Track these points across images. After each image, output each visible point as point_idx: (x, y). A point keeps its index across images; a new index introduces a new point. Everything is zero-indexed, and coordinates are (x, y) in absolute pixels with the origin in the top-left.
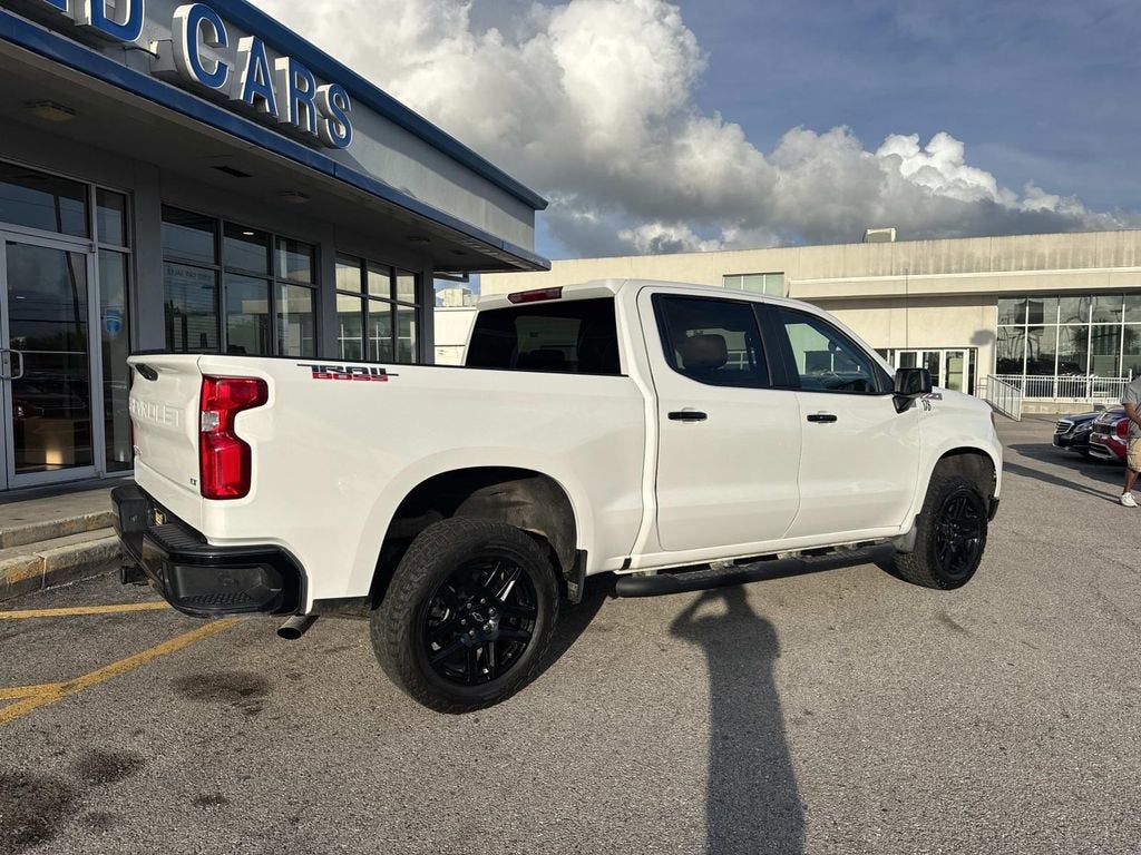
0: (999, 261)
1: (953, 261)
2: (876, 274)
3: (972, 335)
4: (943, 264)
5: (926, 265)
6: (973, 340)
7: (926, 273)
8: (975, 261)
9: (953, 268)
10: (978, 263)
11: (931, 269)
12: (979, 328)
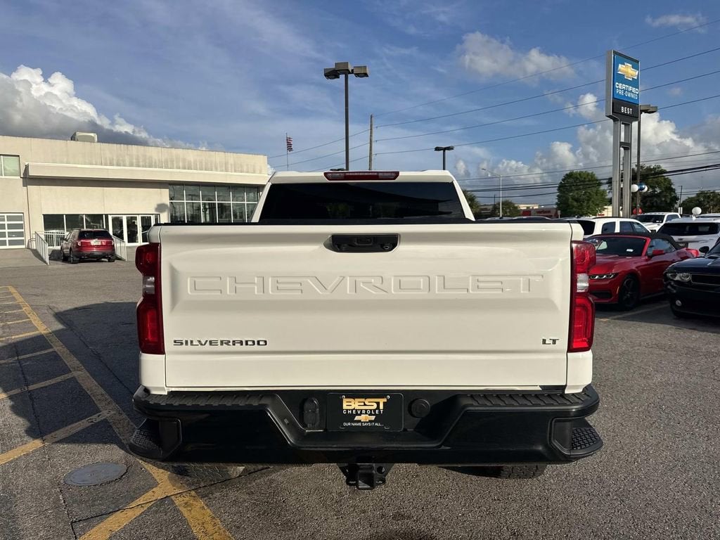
0: (167, 162)
1: (141, 160)
2: (91, 164)
3: (156, 206)
4: (134, 161)
5: (124, 161)
6: (157, 210)
7: (124, 166)
8: (154, 161)
9: (141, 164)
10: (155, 163)
11: (127, 163)
12: (159, 202)
